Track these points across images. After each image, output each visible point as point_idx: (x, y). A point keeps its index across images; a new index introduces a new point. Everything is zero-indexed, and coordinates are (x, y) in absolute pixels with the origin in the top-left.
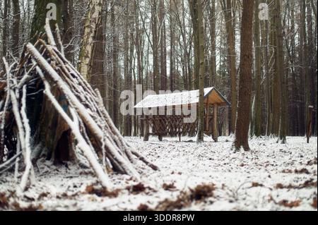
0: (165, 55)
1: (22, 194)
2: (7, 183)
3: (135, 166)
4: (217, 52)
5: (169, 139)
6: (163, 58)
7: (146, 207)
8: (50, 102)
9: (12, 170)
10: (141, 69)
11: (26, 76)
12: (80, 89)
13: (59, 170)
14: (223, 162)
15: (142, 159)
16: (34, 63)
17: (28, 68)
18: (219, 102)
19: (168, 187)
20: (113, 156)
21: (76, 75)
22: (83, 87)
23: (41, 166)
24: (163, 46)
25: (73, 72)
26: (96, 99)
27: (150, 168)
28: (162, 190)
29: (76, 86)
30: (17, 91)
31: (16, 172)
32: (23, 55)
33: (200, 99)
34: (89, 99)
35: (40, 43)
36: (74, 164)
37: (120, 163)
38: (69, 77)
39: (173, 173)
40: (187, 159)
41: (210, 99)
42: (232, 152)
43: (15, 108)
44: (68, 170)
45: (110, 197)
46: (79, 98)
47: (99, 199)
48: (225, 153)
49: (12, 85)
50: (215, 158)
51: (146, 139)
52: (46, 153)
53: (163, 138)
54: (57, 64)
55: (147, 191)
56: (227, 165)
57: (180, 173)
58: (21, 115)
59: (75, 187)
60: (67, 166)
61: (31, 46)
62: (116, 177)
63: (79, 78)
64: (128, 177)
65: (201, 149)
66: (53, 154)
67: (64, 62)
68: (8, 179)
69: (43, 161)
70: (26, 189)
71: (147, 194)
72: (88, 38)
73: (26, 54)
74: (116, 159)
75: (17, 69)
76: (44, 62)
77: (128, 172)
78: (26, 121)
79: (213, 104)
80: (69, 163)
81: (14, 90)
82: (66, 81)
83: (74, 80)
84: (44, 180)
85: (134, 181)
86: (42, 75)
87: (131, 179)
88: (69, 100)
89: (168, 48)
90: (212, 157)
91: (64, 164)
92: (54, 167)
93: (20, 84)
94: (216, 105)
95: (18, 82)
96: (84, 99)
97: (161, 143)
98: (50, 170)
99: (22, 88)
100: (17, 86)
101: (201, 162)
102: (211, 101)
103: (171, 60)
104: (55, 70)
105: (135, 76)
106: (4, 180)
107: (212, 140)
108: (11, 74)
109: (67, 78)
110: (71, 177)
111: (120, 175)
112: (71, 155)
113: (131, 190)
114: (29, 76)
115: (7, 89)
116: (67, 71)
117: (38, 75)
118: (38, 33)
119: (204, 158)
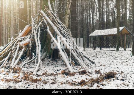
0: (104, 12)
1: (36, 73)
2: (32, 68)
3: (85, 62)
4: (127, 10)
5: (104, 49)
6: (103, 14)
7: (84, 81)
8: (49, 34)
9: (34, 63)
10: (93, 19)
11: (40, 24)
12: (62, 29)
13: (54, 63)
14: (126, 61)
15: (88, 59)
16: (44, 18)
17: (41, 20)
18: (127, 33)
19: (97, 72)
20: (75, 58)
21: (61, 23)
22: (63, 28)
23: (46, 61)
24: (103, 9)
25: (59, 22)
26: (69, 33)
27: (91, 63)
28: (94, 73)
29: (60, 28)
30: (36, 30)
31: (35, 63)
32: (39, 15)
33: (117, 32)
34: (65, 33)
35: (46, 10)
36: (60, 60)
37: (78, 61)
38: (57, 24)
39: (101, 65)
40: (110, 59)
41: (123, 32)
42: (130, 56)
43: (35, 37)
44: (57, 63)
45: (71, 76)
46: (61, 33)
47: (66, 76)
48: (127, 56)
49: (34, 27)
50: (122, 58)
51: (95, 49)
52: (49, 56)
53: (102, 49)
54: (52, 19)
55: (88, 73)
56: (127, 62)
57: (104, 66)
58: (37, 40)
59: (58, 71)
60: (57, 61)
61: (42, 11)
62: (76, 67)
63: (61, 24)
64: (81, 67)
65: (117, 54)
66: (51, 56)
67: (56, 18)
68: (32, 66)
69: (47, 59)
70: (38, 71)
71: (87, 75)
72: (68, 6)
73: (40, 15)
74: (76, 59)
75: (37, 21)
76: (47, 18)
77: (81, 65)
78: (39, 42)
79: (124, 34)
80: (58, 60)
81: (35, 30)
82: (56, 26)
83: (60, 25)
84: (46, 67)
85: (83, 69)
86: (46, 23)
87: (82, 68)
88: (57, 34)
89: (105, 10)
90: (121, 58)
91: (56, 60)
92: (52, 62)
93: (38, 27)
94: (126, 35)
95: (37, 26)
96: (63, 33)
97: (101, 51)
98: (49, 63)
99: (38, 29)
100: (36, 28)
101: (116, 60)
102: (123, 33)
103: (107, 15)
104: (52, 21)
105: (91, 22)
106: (31, 67)
107: (124, 50)
108: (34, 23)
109: (56, 25)
110: (58, 66)
111: (77, 66)
112: (59, 56)
113: (81, 73)
114: (41, 24)
115: (32, 29)
116: (56, 21)
117: (45, 23)
118: (45, 6)
119: (117, 59)
